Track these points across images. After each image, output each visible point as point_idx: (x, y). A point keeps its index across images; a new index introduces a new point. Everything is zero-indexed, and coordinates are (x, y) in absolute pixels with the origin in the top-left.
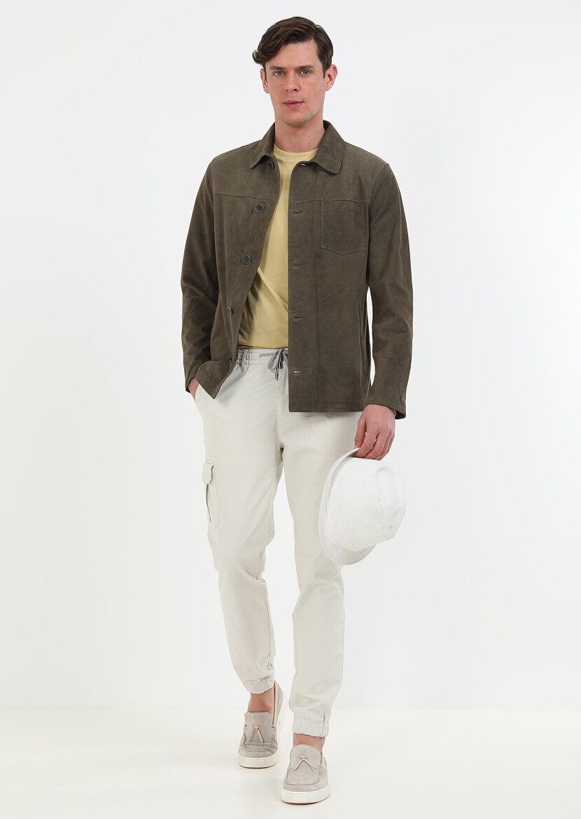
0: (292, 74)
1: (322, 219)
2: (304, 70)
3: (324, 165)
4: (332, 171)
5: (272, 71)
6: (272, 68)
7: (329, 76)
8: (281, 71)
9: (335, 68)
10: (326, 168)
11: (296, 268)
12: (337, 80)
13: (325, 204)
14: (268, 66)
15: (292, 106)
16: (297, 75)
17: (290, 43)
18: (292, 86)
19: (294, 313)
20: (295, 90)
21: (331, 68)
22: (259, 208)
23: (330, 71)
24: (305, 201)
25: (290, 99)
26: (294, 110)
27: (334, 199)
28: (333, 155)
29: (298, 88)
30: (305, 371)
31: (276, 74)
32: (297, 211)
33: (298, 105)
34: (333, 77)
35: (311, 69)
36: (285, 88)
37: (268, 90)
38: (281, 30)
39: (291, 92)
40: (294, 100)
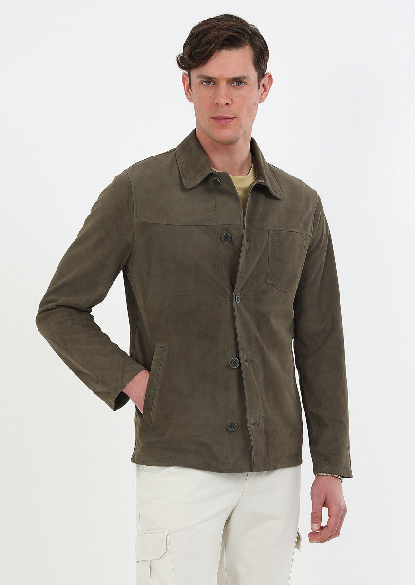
0: (223, 85)
1: (271, 250)
2: (238, 81)
3: (271, 189)
5: (200, 80)
6: (201, 76)
7: (263, 85)
8: (210, 81)
9: (270, 77)
10: (273, 192)
12: (272, 90)
13: (273, 234)
14: (194, 74)
15: (222, 122)
16: (229, 86)
17: (223, 49)
18: (223, 101)
20: (227, 104)
21: (267, 78)
23: (264, 81)
25: (220, 114)
26: (224, 127)
27: (280, 229)
29: (230, 102)
31: (204, 83)
33: (229, 120)
34: (268, 87)
35: (246, 80)
36: (215, 102)
37: (191, 98)
38: (213, 33)
39: (222, 107)
40: (226, 115)
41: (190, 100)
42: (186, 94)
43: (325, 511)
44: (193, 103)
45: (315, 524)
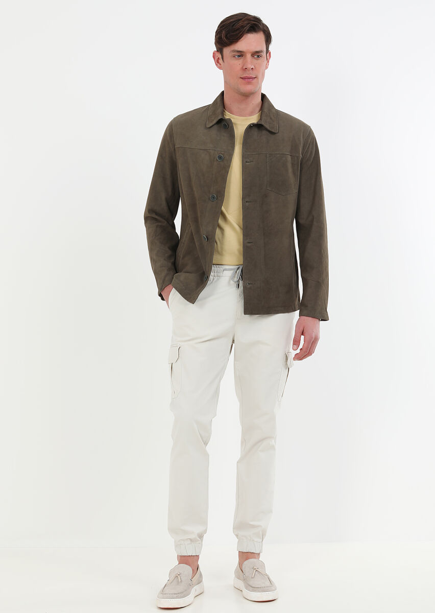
0: (249, 56)
1: (268, 168)
2: (257, 54)
3: (267, 126)
4: (273, 131)
5: (233, 54)
6: (234, 51)
7: (267, 59)
8: (241, 54)
9: (270, 53)
10: (269, 128)
11: (247, 204)
13: (270, 156)
14: (227, 50)
15: (247, 80)
16: (252, 57)
17: (249, 33)
18: (250, 66)
19: (247, 239)
20: (252, 69)
22: (220, 157)
23: (268, 56)
24: (254, 153)
25: (247, 75)
26: (249, 83)
27: (276, 153)
28: (271, 118)
29: (254, 68)
30: (255, 284)
31: (236, 56)
32: (248, 161)
33: (252, 79)
35: (261, 54)
36: (244, 68)
37: (221, 67)
38: (241, 23)
39: (249, 71)
40: (251, 76)
41: (220, 68)
42: (216, 65)
43: (302, 337)
44: (222, 71)
45: (295, 346)
